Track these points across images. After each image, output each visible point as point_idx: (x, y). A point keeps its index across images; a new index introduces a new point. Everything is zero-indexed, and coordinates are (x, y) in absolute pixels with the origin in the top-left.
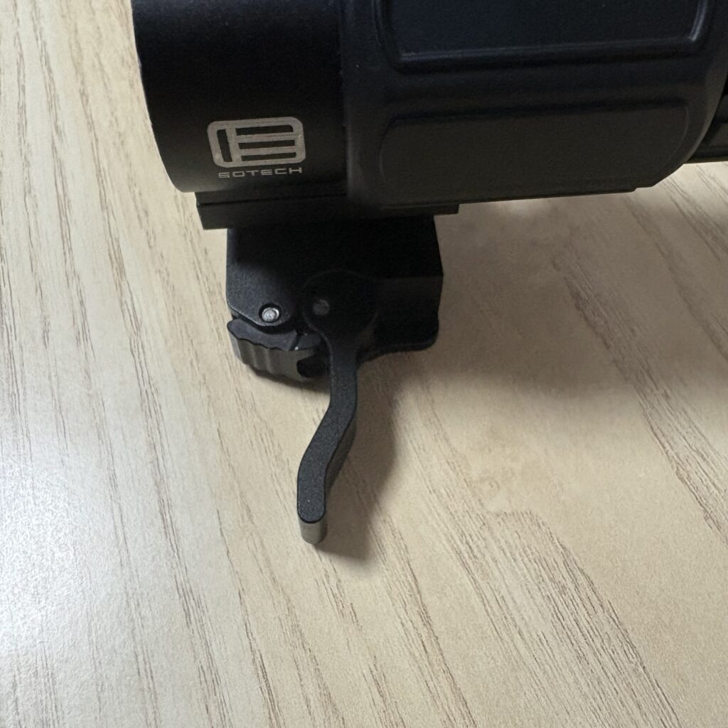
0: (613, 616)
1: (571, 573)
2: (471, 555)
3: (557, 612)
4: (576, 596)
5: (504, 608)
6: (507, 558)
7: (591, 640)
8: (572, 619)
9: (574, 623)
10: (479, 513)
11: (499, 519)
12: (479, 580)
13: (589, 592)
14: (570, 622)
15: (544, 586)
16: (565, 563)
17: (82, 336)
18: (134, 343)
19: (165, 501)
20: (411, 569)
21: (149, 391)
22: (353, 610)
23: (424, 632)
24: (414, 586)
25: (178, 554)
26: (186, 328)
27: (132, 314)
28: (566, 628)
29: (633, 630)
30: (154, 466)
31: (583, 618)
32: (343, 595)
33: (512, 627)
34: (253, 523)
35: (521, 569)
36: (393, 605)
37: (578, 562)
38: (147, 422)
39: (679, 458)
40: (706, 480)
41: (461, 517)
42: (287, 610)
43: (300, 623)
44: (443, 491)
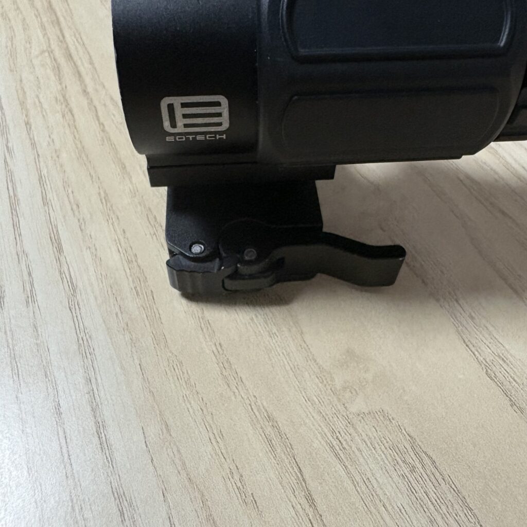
0: (453, 486)
1: (418, 456)
2: (341, 447)
3: (411, 487)
4: (423, 473)
5: (370, 487)
6: (368, 447)
7: (438, 507)
8: (422, 492)
9: (425, 495)
10: (344, 414)
11: (360, 418)
12: (349, 467)
13: (433, 470)
14: (421, 494)
15: (399, 467)
16: (412, 447)
17: (30, 299)
18: (72, 302)
19: (101, 423)
20: (296, 462)
21: (85, 338)
22: (254, 499)
23: (310, 512)
24: (300, 476)
25: (112, 465)
26: (111, 288)
27: (69, 280)
28: (418, 498)
29: (469, 496)
30: (90, 396)
31: (431, 491)
32: (245, 487)
33: (378, 502)
34: (170, 435)
35: (380, 456)
36: (285, 492)
37: (422, 447)
38: (84, 361)
39: (487, 363)
40: (508, 377)
41: (331, 418)
42: (201, 503)
43: (213, 513)
44: (315, 398)
